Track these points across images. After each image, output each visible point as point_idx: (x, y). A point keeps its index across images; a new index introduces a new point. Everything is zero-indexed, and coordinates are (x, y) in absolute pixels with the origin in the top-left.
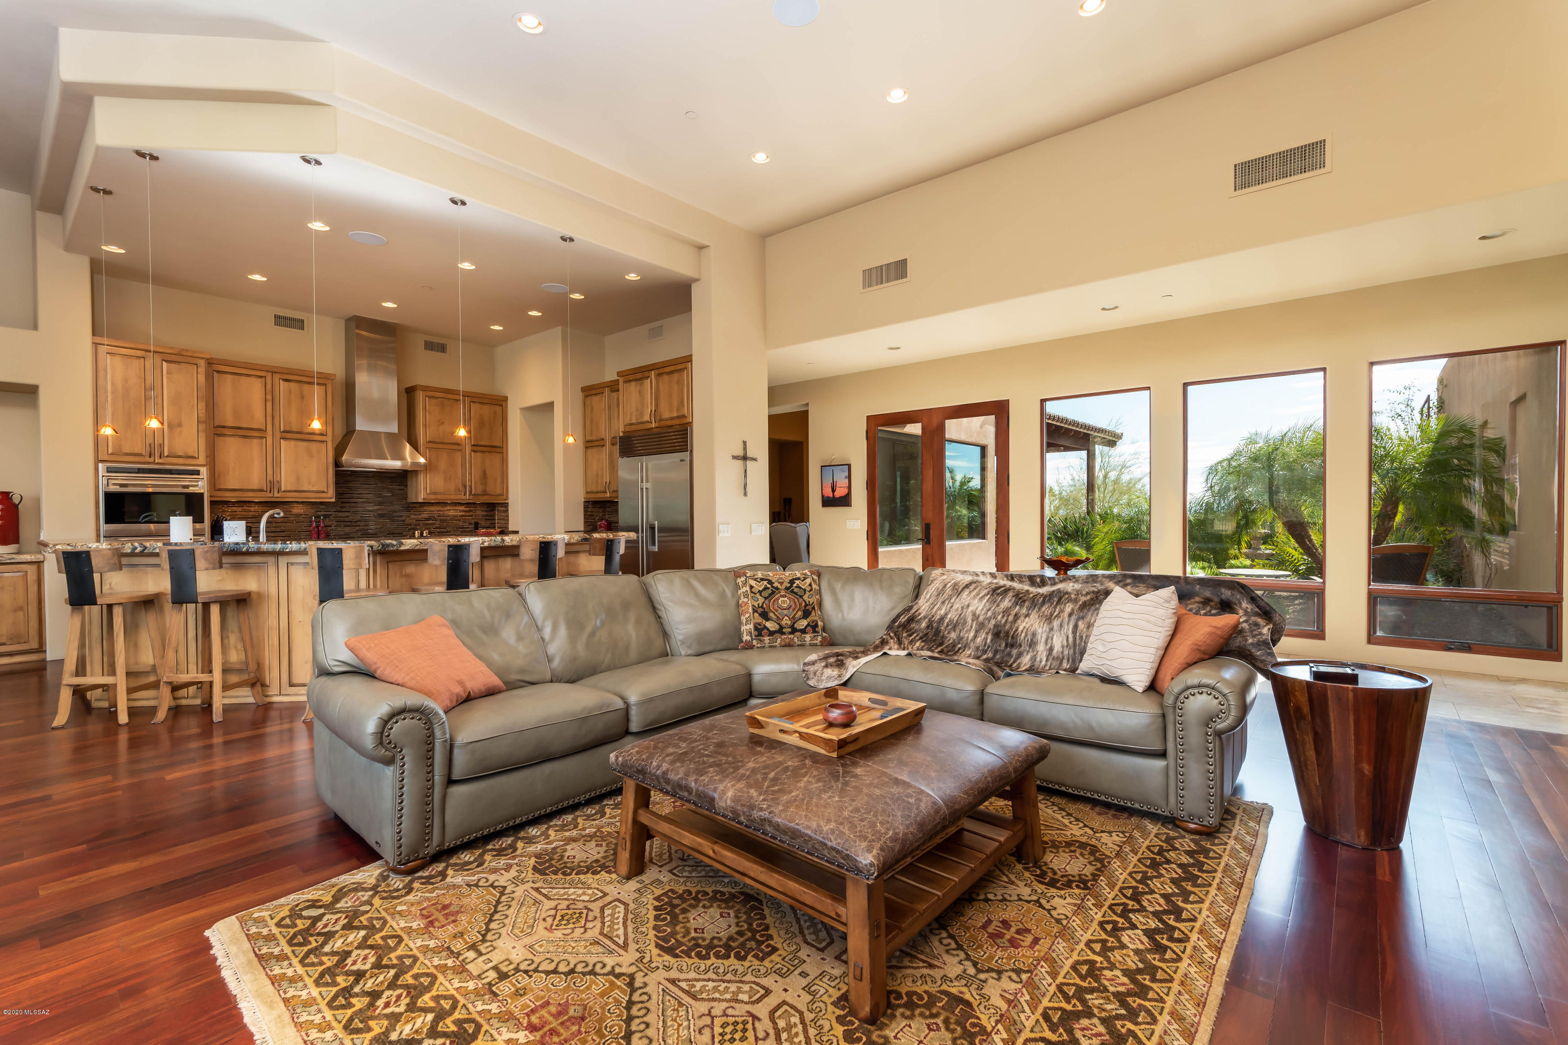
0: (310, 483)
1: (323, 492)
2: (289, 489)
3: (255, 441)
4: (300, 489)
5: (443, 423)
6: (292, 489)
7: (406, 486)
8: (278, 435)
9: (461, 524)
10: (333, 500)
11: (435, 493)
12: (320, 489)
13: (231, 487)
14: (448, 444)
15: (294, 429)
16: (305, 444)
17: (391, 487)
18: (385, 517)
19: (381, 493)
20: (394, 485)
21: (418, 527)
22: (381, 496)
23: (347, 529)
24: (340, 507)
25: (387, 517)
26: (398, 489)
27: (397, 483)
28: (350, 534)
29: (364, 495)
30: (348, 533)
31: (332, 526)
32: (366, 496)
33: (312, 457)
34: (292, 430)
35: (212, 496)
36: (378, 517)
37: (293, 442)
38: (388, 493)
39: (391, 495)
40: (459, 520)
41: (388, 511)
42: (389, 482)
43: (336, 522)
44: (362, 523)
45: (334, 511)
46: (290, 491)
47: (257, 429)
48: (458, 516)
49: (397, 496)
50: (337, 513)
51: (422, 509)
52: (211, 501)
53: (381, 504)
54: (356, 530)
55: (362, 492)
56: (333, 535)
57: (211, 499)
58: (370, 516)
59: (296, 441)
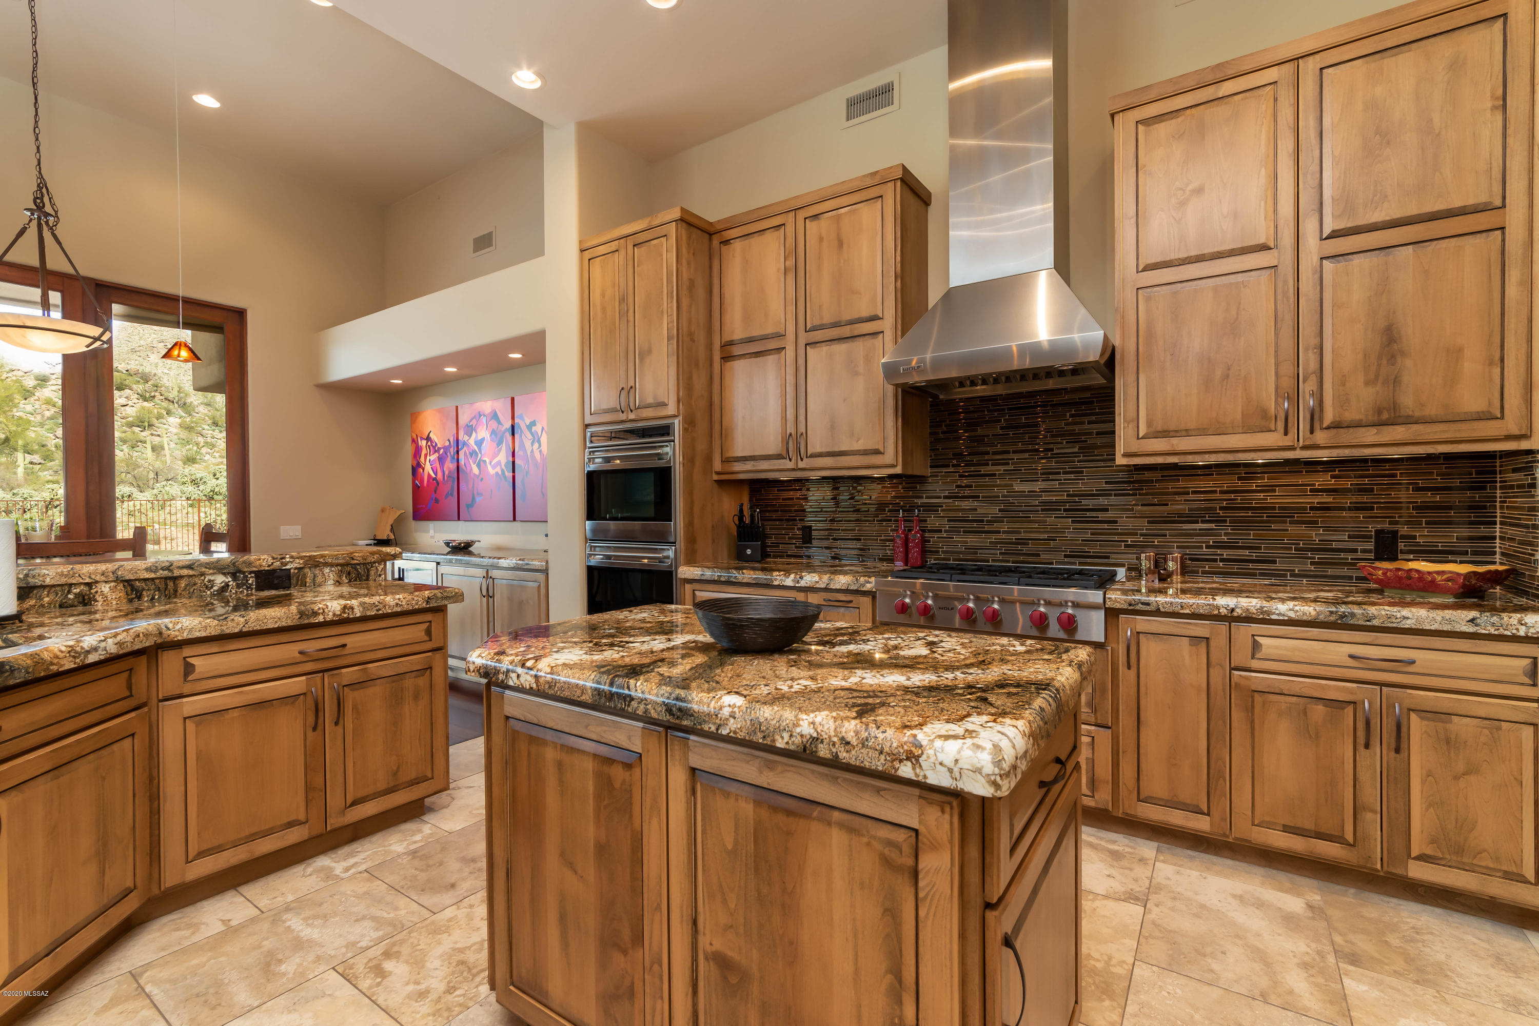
0: (852, 435)
1: (877, 452)
2: (818, 449)
3: (769, 359)
4: (836, 449)
5: (1199, 191)
6: (824, 450)
8: (803, 338)
9: (1316, 535)
10: (897, 471)
11: (1166, 435)
12: (870, 446)
14: (1215, 258)
15: (827, 319)
16: (844, 347)
17: (1077, 428)
18: (1060, 510)
19: (1051, 446)
20: (1085, 422)
21: (1156, 541)
22: (1052, 454)
23: (972, 540)
24: (957, 486)
25: (1065, 510)
26: (1098, 434)
27: (1094, 418)
28: (979, 551)
29: (1011, 456)
30: (974, 550)
31: (940, 531)
32: (1016, 456)
33: (857, 374)
34: (824, 322)
35: (718, 473)
36: (1042, 510)
37: (825, 349)
38: (1070, 445)
39: (1076, 450)
40: (1312, 523)
41: (1068, 496)
42: (1071, 416)
43: (948, 521)
44: (1005, 527)
45: (945, 497)
46: (820, 455)
47: (772, 334)
48: (1312, 509)
49: (1094, 452)
50: (951, 501)
51: (1170, 486)
52: (718, 482)
53: (1051, 477)
54: (990, 543)
55: (1006, 448)
56: (943, 552)
57: (715, 477)
58: (1024, 508)
59: (830, 345)
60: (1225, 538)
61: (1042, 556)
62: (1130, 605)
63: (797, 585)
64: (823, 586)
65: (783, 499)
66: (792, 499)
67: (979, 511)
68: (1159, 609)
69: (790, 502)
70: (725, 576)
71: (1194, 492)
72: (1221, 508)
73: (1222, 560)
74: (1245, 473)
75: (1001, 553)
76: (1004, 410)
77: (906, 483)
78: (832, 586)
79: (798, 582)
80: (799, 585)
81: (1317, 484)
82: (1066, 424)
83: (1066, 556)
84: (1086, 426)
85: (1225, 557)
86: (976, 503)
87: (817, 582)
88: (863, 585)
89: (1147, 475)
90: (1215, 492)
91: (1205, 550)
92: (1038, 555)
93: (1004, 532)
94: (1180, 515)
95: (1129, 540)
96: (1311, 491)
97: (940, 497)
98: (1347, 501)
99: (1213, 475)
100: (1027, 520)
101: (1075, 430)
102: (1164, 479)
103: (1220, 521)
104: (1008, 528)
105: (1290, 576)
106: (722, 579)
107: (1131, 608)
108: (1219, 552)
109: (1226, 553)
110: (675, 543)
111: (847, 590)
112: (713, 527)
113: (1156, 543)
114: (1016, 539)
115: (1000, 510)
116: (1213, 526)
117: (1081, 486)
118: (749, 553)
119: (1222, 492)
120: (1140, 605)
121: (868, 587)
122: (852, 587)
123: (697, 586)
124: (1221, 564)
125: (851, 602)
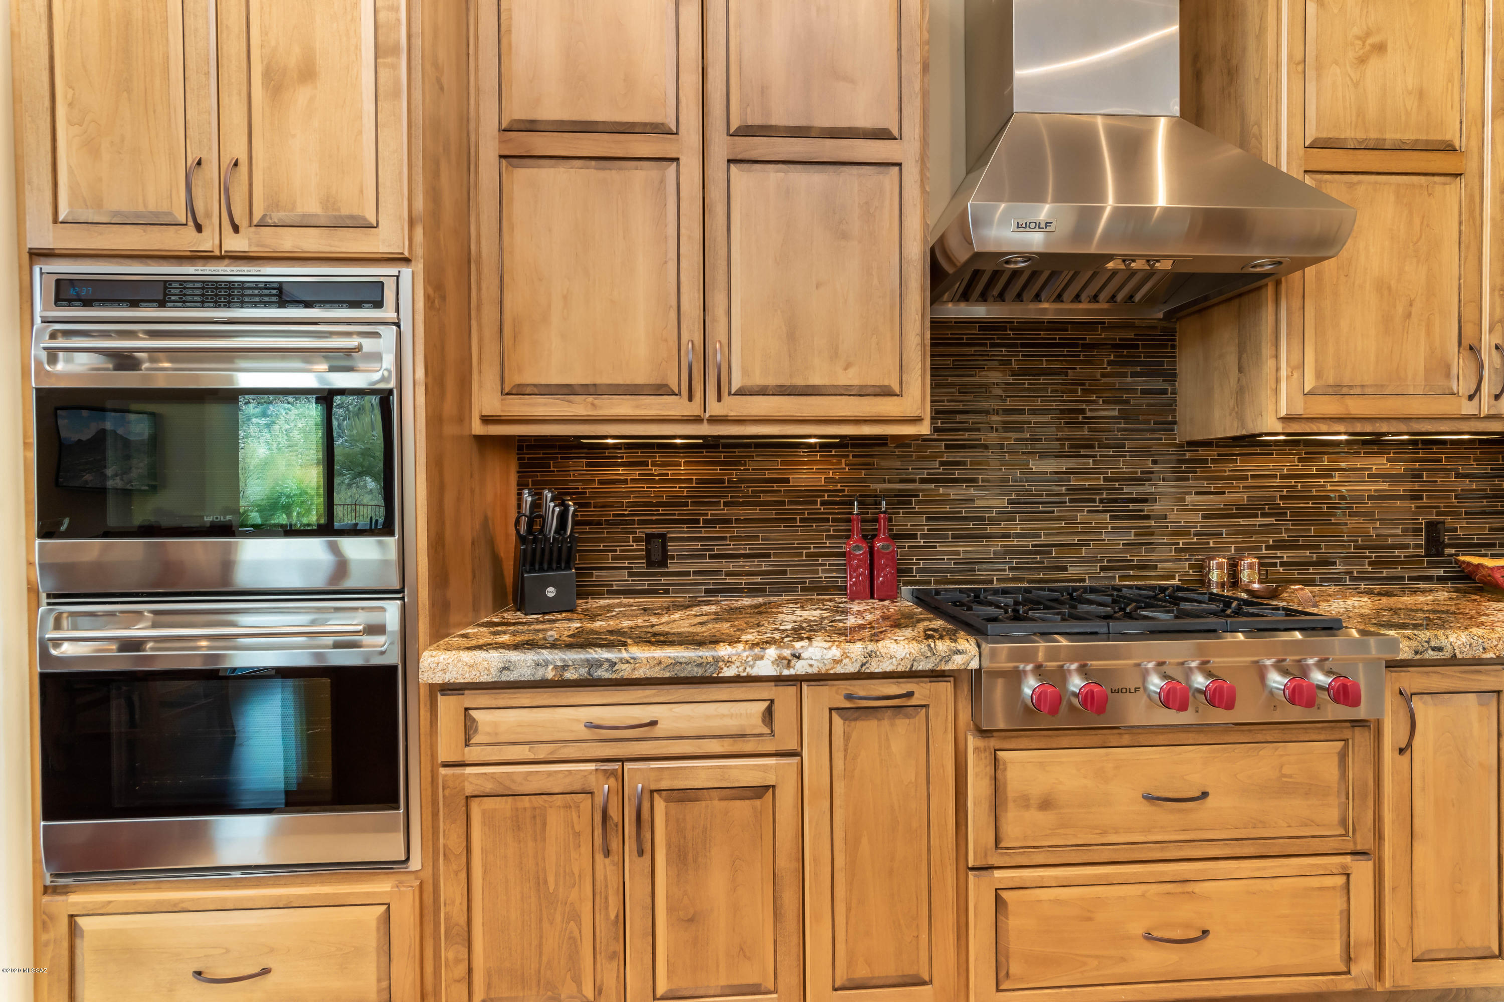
0: (835, 354)
1: (886, 392)
2: (758, 379)
3: (640, 175)
4: (799, 381)
5: (1381, 48)
6: (771, 381)
7: (1171, 376)
8: (721, 146)
9: (1373, 529)
10: (924, 429)
11: (1338, 391)
12: (874, 379)
13: (556, 379)
14: (1400, 148)
15: (779, 119)
16: (816, 179)
17: (1116, 382)
18: (1094, 501)
19: (1084, 406)
20: (1126, 373)
21: (1211, 541)
22: (1084, 418)
23: (964, 549)
24: (942, 463)
25: (1101, 501)
26: (1144, 392)
27: (1138, 369)
28: (977, 567)
29: (1025, 418)
30: (968, 564)
31: (914, 537)
32: (1033, 418)
33: (844, 236)
34: (773, 122)
35: (487, 420)
36: (1071, 501)
37: (773, 176)
38: (1106, 406)
39: (1116, 413)
40: (1369, 515)
41: (1105, 479)
42: (1110, 363)
43: (928, 519)
44: (1018, 527)
45: (923, 481)
46: (762, 391)
47: (645, 124)
48: (1370, 498)
49: (1138, 418)
50: (933, 486)
51: (1228, 469)
52: (481, 440)
53: (1083, 452)
54: (995, 552)
55: (1018, 405)
56: (919, 571)
57: (478, 428)
58: (1044, 499)
59: (786, 172)
60: (1285, 536)
61: (1070, 570)
62: (1416, 653)
63: (786, 672)
64: (852, 668)
65: (601, 482)
66: (625, 481)
67: (978, 503)
68: (1455, 656)
69: (622, 488)
70: (576, 665)
71: (1253, 477)
72: (1282, 498)
73: (1283, 564)
74: (1306, 453)
75: (1011, 569)
76: (1015, 345)
77: (854, 456)
78: (875, 667)
79: (789, 666)
80: (792, 672)
81: (1374, 468)
82: (1103, 375)
83: (1103, 569)
84: (1129, 380)
85: (1285, 559)
86: (972, 492)
87: (837, 662)
88: (947, 659)
89: (1202, 452)
90: (1274, 476)
91: (1264, 552)
92: (1065, 569)
93: (1017, 536)
94: (1239, 507)
95: (1181, 542)
96: (1370, 476)
97: (914, 481)
98: (1401, 489)
99: (1272, 454)
100: (1049, 516)
101: (1114, 384)
102: (1222, 459)
103: (1279, 514)
104: (1022, 529)
105: (1350, 580)
106: (570, 675)
107: (1418, 657)
108: (1279, 553)
109: (1286, 555)
110: (401, 591)
111: (911, 671)
112: (473, 543)
113: (1211, 545)
114: (1034, 546)
115: (1011, 502)
116: (1272, 520)
117: (1123, 466)
118: (550, 595)
119: (1283, 477)
120: (1430, 651)
121: (957, 662)
122: (923, 665)
123: (483, 699)
124: (1281, 569)
125: (910, 694)
